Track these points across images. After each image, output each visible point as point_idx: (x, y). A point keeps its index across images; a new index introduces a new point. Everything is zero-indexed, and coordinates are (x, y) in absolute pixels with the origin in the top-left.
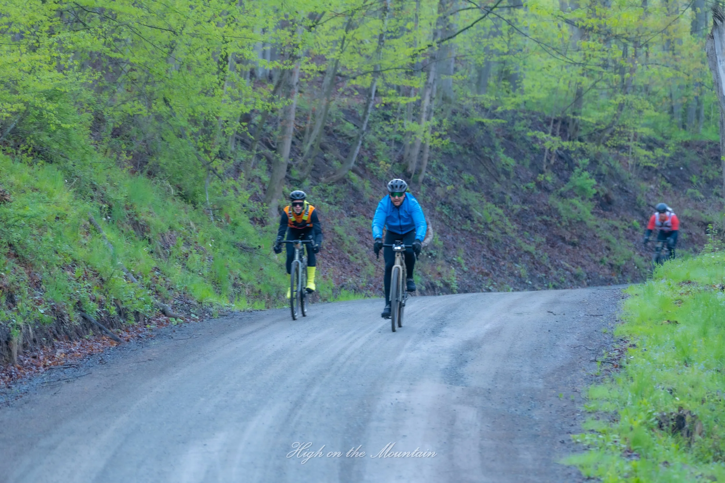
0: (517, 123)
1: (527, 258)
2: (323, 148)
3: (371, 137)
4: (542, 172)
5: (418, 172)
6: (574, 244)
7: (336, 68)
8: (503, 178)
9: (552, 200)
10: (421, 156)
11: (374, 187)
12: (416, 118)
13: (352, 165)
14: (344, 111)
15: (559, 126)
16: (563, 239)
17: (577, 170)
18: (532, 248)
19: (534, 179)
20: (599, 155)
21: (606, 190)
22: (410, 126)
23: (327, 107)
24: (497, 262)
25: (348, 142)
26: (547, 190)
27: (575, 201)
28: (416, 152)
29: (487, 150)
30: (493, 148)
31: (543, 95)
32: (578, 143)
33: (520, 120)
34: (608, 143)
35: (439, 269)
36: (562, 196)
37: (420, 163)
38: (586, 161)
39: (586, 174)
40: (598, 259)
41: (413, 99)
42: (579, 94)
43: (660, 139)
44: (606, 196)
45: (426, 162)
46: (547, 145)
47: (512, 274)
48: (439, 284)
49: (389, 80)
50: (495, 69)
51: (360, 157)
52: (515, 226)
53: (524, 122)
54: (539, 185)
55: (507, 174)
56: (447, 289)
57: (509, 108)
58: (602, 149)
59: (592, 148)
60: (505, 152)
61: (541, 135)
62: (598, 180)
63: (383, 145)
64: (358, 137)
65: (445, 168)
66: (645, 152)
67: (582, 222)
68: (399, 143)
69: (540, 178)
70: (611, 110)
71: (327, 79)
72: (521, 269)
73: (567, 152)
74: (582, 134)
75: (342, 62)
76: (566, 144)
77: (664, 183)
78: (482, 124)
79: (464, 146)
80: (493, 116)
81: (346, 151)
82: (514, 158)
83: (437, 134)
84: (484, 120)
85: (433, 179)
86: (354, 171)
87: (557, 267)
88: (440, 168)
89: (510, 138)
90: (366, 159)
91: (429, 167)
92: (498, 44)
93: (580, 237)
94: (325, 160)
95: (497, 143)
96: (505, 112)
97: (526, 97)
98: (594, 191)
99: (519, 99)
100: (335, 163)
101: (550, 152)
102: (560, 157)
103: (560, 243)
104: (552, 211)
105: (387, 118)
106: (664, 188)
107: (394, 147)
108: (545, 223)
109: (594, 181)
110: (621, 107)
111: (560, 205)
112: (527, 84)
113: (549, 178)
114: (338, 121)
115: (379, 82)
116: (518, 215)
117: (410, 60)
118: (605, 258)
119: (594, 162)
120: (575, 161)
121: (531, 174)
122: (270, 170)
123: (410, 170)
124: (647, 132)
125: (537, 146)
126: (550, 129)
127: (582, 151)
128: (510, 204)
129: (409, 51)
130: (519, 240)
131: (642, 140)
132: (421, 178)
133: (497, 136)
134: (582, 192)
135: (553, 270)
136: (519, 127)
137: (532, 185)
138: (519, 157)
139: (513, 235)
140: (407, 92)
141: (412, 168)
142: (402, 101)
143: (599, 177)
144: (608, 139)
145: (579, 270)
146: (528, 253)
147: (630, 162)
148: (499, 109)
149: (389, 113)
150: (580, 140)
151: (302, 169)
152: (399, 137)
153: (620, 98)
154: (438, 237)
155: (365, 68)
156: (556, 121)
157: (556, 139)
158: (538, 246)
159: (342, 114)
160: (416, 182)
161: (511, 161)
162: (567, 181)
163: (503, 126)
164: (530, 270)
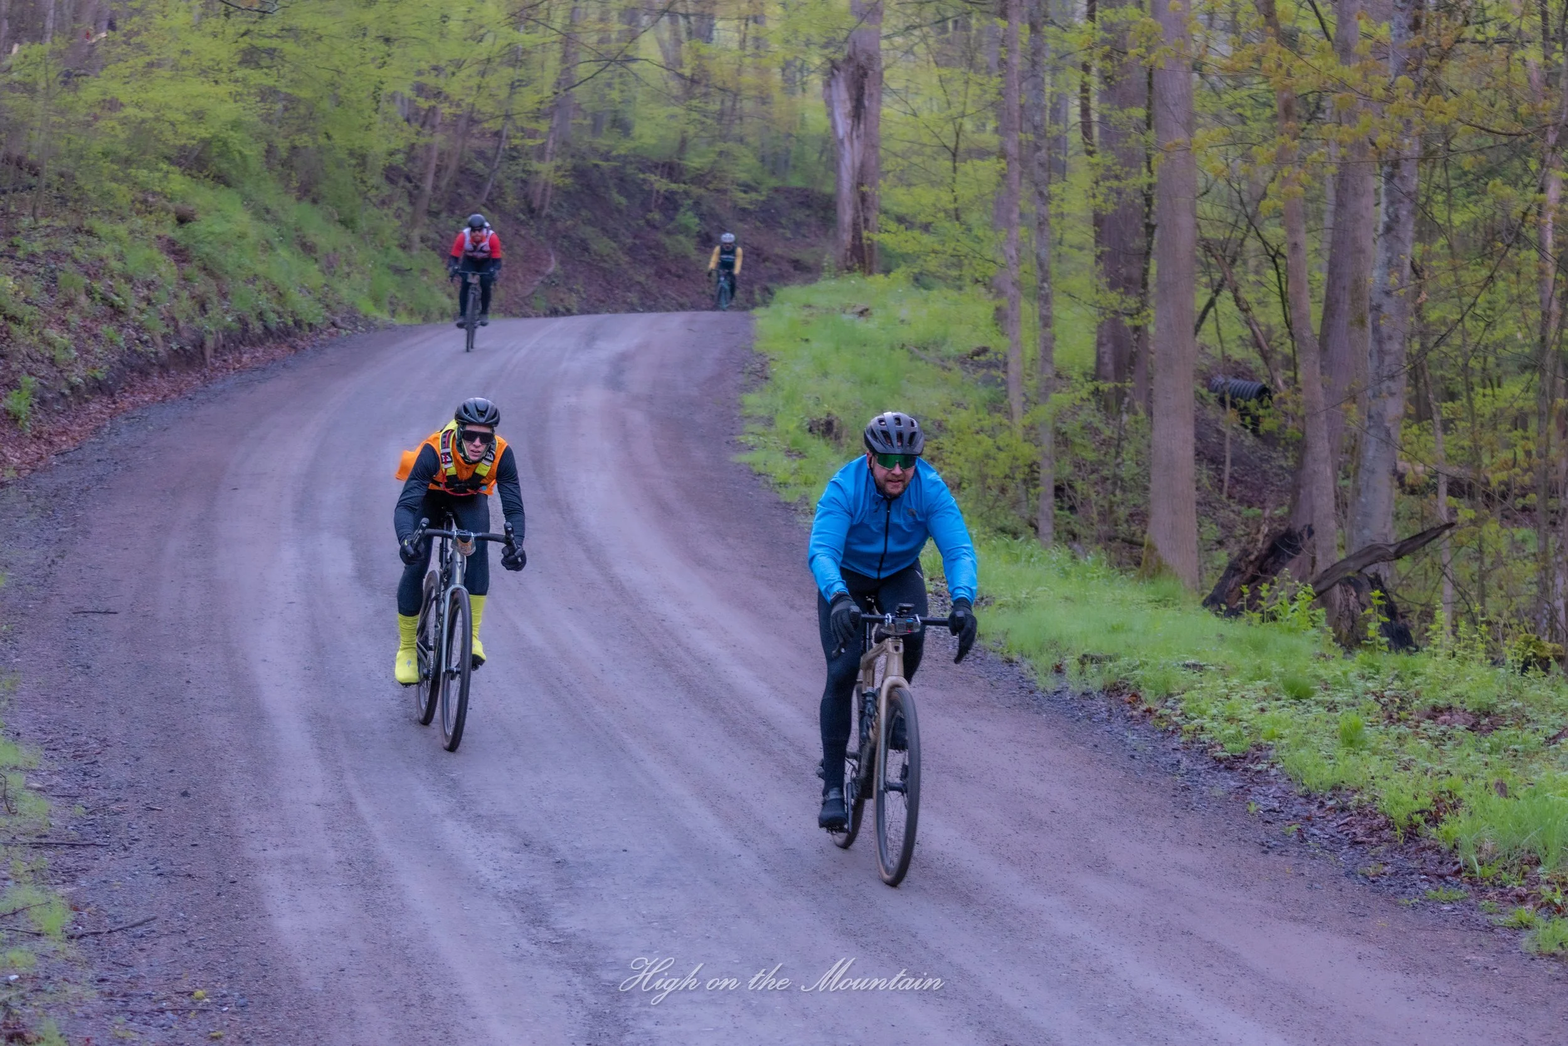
0: (628, 167)
1: (638, 288)
2: (457, 185)
3: (500, 175)
4: (651, 211)
5: (542, 207)
6: (679, 277)
7: (472, 112)
8: (616, 215)
9: (661, 236)
10: (544, 195)
11: (502, 221)
12: (541, 157)
13: (484, 200)
14: (475, 152)
15: (666, 170)
16: (669, 272)
17: (682, 210)
18: (642, 279)
19: (644, 217)
20: (700, 197)
21: (707, 229)
22: (535, 165)
23: (463, 146)
24: (611, 290)
25: (478, 180)
26: (654, 227)
27: (681, 238)
28: (539, 190)
29: (603, 189)
30: (607, 187)
31: (653, 141)
32: (682, 186)
33: (631, 163)
34: (711, 186)
35: (562, 296)
36: (669, 233)
37: (543, 200)
38: (690, 202)
39: (690, 214)
40: (700, 290)
41: (539, 141)
42: (684, 143)
43: (753, 184)
44: (707, 234)
45: (548, 199)
46: (657, 186)
47: (625, 302)
48: (561, 309)
49: (519, 124)
50: (609, 117)
51: (490, 194)
52: (627, 259)
53: (634, 166)
54: (648, 222)
55: (620, 212)
56: (568, 312)
57: (623, 152)
58: (702, 191)
59: (696, 191)
60: (619, 192)
61: (653, 178)
62: (701, 219)
63: (509, 183)
64: (490, 174)
65: (565, 205)
66: (743, 195)
67: (686, 257)
68: (524, 182)
69: (650, 216)
70: (712, 157)
71: (462, 123)
72: (633, 297)
73: (673, 193)
74: (687, 177)
75: (477, 106)
76: (674, 186)
77: (758, 224)
78: (596, 166)
79: (582, 185)
80: (607, 160)
81: (478, 187)
82: (626, 197)
83: (560, 173)
84: (600, 163)
85: (555, 214)
86: (484, 205)
87: (664, 296)
88: (561, 206)
89: (622, 180)
90: (495, 195)
91: (551, 204)
92: (615, 95)
93: (684, 270)
94: (460, 195)
95: (611, 183)
96: (619, 156)
97: (637, 143)
98: (697, 229)
99: (630, 144)
100: (468, 198)
101: (658, 192)
102: (666, 198)
103: (667, 276)
104: (659, 246)
105: (514, 158)
106: (758, 228)
107: (520, 184)
108: (655, 257)
109: (697, 220)
110: (721, 153)
111: (667, 241)
112: (637, 131)
113: (656, 216)
114: (470, 161)
115: (509, 126)
116: (630, 249)
117: (537, 106)
118: (707, 290)
119: (697, 204)
120: (680, 202)
121: (641, 213)
122: (412, 203)
123: (534, 205)
124: (743, 177)
125: (646, 187)
126: (658, 172)
127: (687, 194)
128: (623, 238)
129: (537, 98)
130: (631, 272)
131: (738, 185)
132: (544, 213)
133: (611, 178)
134: (685, 230)
135: (661, 300)
136: (630, 170)
137: (642, 222)
138: (629, 196)
139: (626, 266)
140: (533, 134)
141: (536, 204)
142: (530, 142)
143: (702, 217)
144: (710, 182)
145: (682, 300)
146: (639, 283)
147: (729, 204)
148: (614, 153)
149: (515, 154)
150: (685, 183)
151: (439, 202)
152: (524, 176)
153: (721, 146)
154: (559, 267)
155: (497, 113)
156: (663, 166)
157: (664, 180)
158: (648, 277)
159: (473, 155)
160: (539, 217)
161: (623, 201)
162: (672, 219)
163: (615, 169)
164: (641, 299)
